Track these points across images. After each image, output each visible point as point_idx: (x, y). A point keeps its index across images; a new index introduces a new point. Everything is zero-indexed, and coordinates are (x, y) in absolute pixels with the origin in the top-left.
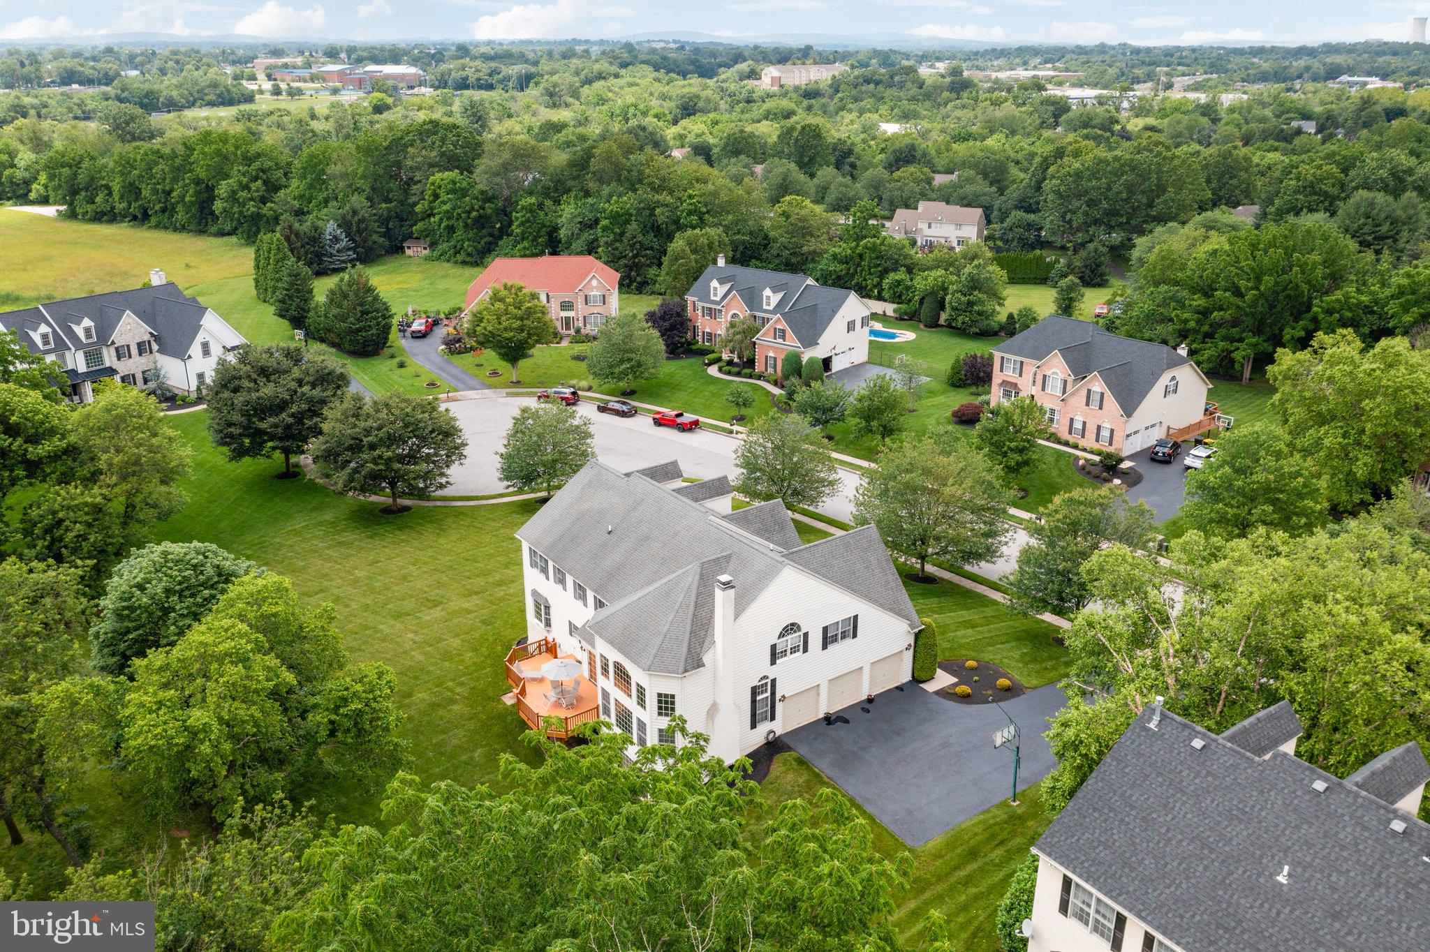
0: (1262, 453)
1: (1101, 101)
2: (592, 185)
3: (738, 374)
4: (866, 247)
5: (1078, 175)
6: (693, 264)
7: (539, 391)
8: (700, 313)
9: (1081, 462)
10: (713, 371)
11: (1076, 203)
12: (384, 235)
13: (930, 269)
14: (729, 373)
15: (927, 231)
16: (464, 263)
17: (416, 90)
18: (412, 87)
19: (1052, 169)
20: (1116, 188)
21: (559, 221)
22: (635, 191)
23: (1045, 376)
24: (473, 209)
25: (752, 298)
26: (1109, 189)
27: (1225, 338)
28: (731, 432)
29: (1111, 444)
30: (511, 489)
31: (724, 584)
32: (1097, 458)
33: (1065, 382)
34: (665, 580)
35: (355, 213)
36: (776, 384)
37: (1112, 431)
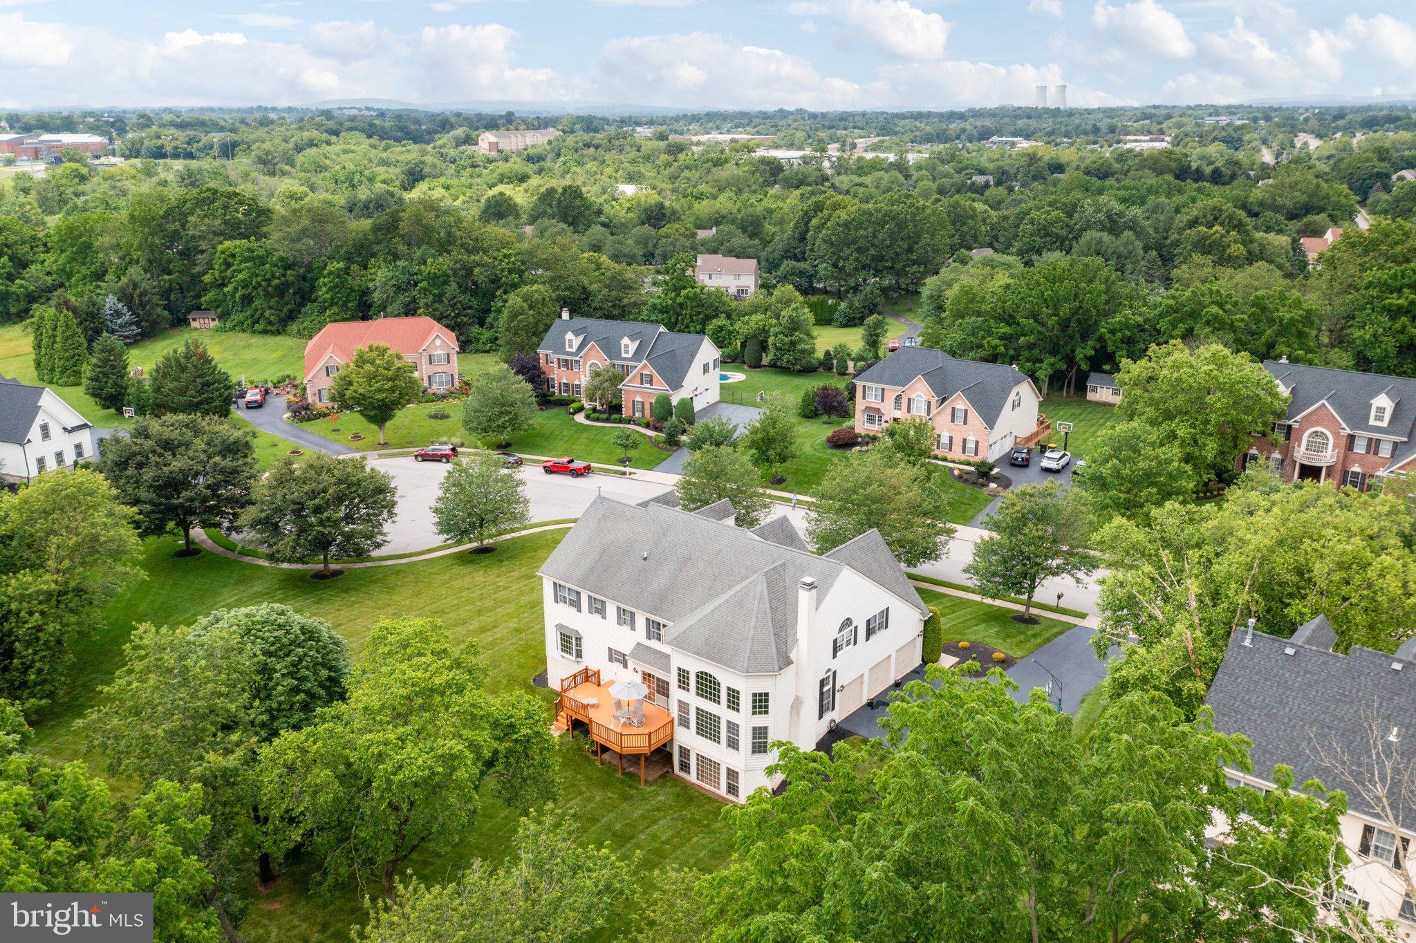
0: (1141, 445)
1: (806, 161)
2: (402, 248)
3: (607, 420)
4: (687, 297)
5: (846, 225)
6: (531, 319)
7: (415, 450)
8: (555, 365)
9: (956, 472)
10: (580, 418)
11: (846, 252)
12: (165, 307)
13: (750, 314)
14: (598, 420)
15: (708, 282)
16: (265, 332)
17: (103, 160)
18: (98, 157)
19: (814, 222)
20: (880, 236)
21: (371, 285)
22: (448, 252)
23: (909, 400)
24: (273, 276)
25: (611, 348)
26: (874, 237)
27: (1028, 360)
28: (624, 473)
29: (976, 454)
30: (450, 542)
31: (809, 585)
32: (972, 469)
33: (929, 403)
34: (732, 592)
35: (135, 286)
36: (647, 426)
37: (977, 442)
